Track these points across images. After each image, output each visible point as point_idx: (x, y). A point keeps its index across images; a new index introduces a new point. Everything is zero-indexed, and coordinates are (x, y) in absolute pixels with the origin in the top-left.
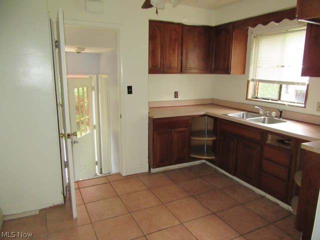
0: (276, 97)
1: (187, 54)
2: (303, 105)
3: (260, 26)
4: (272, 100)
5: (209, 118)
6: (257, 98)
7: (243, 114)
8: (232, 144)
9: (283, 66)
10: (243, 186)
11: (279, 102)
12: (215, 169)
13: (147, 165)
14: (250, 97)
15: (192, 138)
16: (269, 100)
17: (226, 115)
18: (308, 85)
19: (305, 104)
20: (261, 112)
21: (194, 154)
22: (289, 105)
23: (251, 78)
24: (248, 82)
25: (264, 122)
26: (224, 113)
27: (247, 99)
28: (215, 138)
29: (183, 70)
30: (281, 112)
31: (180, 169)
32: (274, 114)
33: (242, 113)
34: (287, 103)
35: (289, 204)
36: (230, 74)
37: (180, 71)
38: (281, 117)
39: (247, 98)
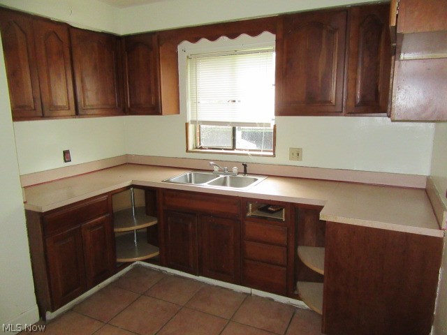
0: (230, 145)
1: (82, 81)
2: (272, 154)
3: (204, 41)
4: (225, 149)
5: (135, 189)
6: (201, 148)
7: (190, 175)
8: (190, 226)
9: (234, 101)
10: (213, 286)
11: (235, 151)
12: (161, 272)
13: (36, 308)
14: (191, 148)
15: (116, 230)
16: (221, 149)
17: (168, 181)
18: (275, 126)
19: (274, 151)
20: (216, 169)
21: (121, 258)
22: (253, 155)
23: (189, 119)
24: (187, 125)
25: (224, 184)
26: (165, 179)
27: (187, 151)
28: (154, 222)
29: (80, 112)
30: (245, 166)
31: (100, 291)
32: (235, 169)
33: (188, 173)
34: (249, 153)
35: (297, 297)
36: (161, 114)
37: (74, 113)
38: (245, 172)
39: (187, 149)
